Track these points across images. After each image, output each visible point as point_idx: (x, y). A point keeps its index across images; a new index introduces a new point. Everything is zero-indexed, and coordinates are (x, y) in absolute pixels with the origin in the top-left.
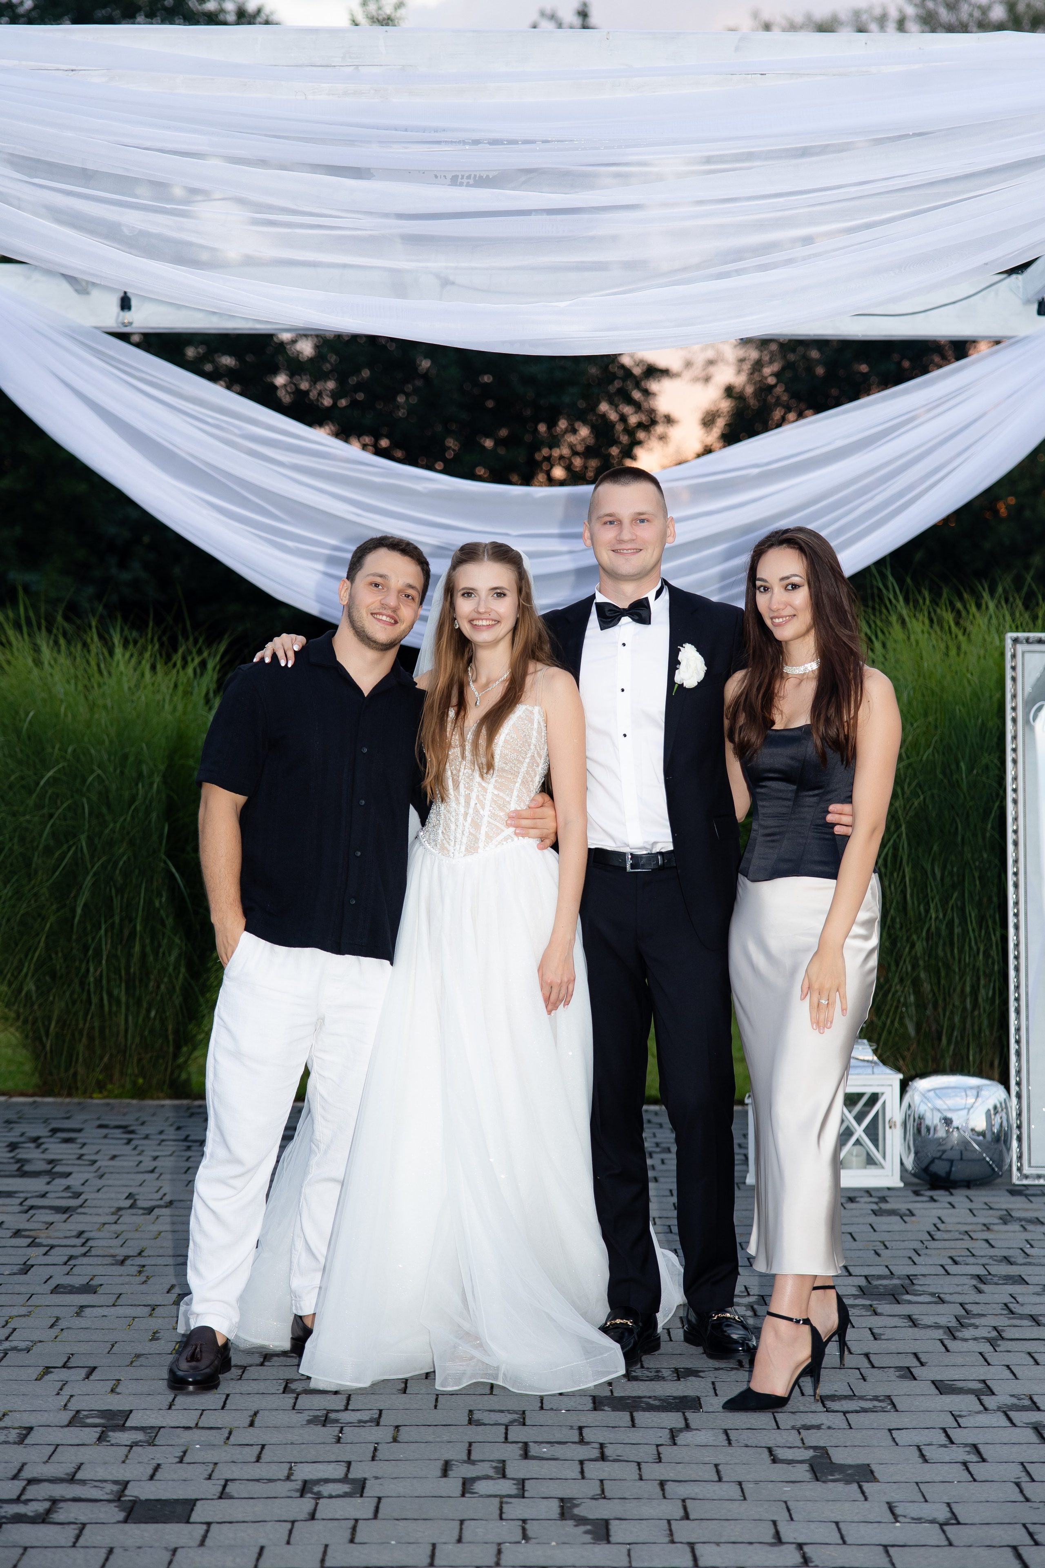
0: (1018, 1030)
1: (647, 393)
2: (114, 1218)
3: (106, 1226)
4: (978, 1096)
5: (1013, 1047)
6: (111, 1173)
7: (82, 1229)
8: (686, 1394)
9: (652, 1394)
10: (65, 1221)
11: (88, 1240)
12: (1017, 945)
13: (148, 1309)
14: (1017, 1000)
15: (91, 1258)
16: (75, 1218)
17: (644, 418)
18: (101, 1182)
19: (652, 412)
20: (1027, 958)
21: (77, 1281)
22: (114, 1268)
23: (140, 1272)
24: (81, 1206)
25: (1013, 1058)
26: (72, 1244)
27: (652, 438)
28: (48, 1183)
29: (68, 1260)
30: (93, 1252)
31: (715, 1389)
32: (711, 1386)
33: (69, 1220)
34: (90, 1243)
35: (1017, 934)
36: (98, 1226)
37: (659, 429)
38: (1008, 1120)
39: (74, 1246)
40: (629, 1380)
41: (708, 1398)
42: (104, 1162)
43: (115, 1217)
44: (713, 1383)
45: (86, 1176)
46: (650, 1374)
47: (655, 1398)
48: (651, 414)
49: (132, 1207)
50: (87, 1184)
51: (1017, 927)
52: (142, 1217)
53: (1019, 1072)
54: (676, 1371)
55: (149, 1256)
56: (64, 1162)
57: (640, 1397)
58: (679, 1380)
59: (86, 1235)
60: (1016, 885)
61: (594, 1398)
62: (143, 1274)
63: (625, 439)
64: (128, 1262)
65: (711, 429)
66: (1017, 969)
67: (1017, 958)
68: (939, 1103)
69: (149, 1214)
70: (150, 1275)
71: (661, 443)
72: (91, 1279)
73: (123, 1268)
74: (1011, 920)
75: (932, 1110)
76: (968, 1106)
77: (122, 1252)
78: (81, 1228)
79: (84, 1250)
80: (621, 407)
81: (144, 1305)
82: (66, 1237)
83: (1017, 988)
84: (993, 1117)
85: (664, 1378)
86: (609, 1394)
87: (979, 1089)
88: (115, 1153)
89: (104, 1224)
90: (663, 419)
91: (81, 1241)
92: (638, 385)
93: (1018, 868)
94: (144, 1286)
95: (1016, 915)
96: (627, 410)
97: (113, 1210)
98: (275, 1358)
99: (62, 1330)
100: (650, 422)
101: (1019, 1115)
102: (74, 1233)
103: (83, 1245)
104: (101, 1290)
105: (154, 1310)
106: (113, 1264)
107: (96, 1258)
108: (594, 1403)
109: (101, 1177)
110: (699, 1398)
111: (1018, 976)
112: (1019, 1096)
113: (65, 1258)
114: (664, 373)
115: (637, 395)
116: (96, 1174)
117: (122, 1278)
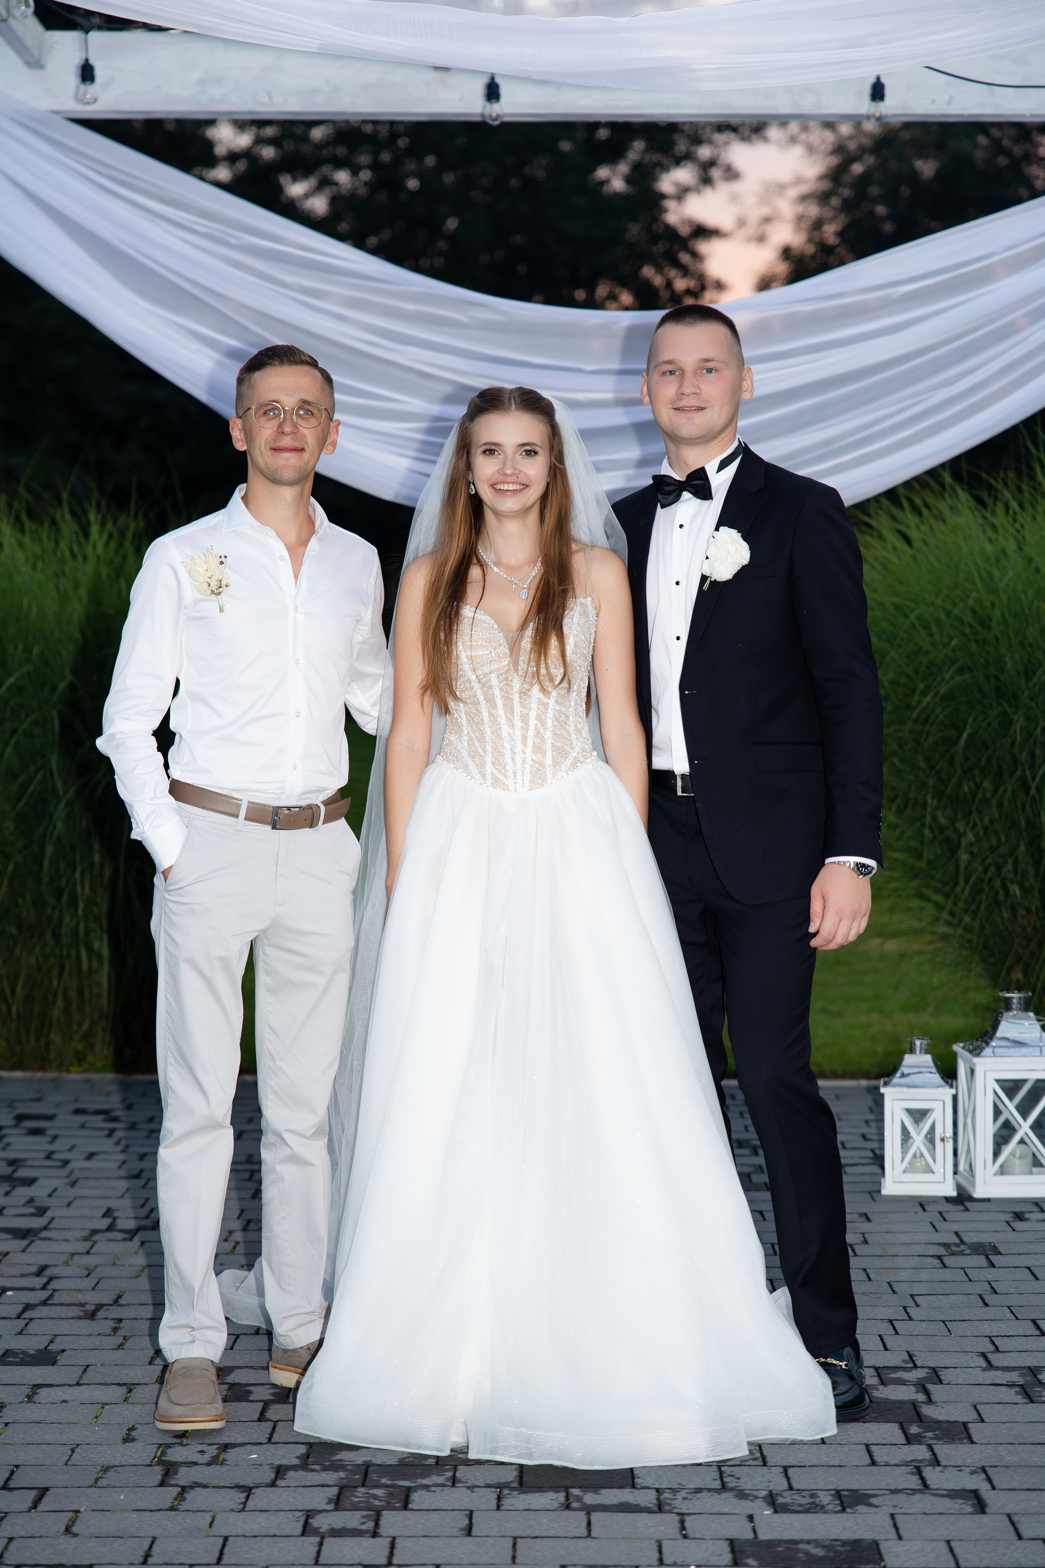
2: (85, 1246)
3: (76, 1257)
6: (86, 1178)
7: (44, 1263)
8: (858, 1537)
9: (811, 1537)
10: (23, 1251)
11: (51, 1279)
13: (124, 1389)
15: (53, 1308)
16: (38, 1245)
18: (72, 1193)
21: (31, 1344)
22: (83, 1321)
23: (115, 1330)
24: (45, 1228)
26: (30, 1286)
28: (7, 1194)
29: (23, 1311)
30: (56, 1299)
31: (895, 1525)
32: (889, 1521)
33: (29, 1249)
34: (53, 1285)
36: (64, 1257)
39: (32, 1289)
40: (776, 1512)
41: (888, 1543)
42: (78, 1163)
43: (88, 1244)
44: (892, 1516)
45: (55, 1183)
46: (804, 1501)
47: (816, 1543)
49: (111, 1228)
50: (55, 1195)
52: (122, 1244)
54: (838, 1494)
55: (128, 1305)
56: (29, 1163)
57: (795, 1542)
58: (844, 1510)
59: (48, 1272)
61: (732, 1543)
62: (119, 1333)
64: (101, 1314)
69: (131, 1239)
70: (128, 1334)
72: (52, 1341)
73: (93, 1323)
77: (92, 1299)
78: (43, 1260)
79: (44, 1295)
81: (119, 1384)
82: (23, 1275)
85: (823, 1507)
86: (751, 1536)
88: (93, 1149)
89: (73, 1254)
91: (43, 1280)
94: (119, 1353)
97: (86, 1233)
98: (291, 1474)
99: (7, 1424)
102: (34, 1269)
103: (44, 1288)
104: (62, 1360)
105: (130, 1391)
106: (80, 1318)
107: (59, 1308)
108: (733, 1551)
109: (73, 1184)
110: (876, 1543)
113: (20, 1308)
116: (67, 1181)
117: (92, 1339)
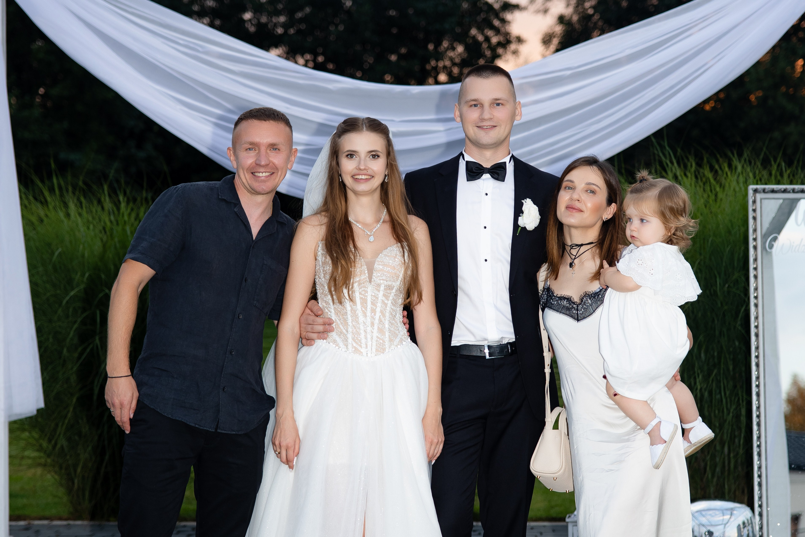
0: (760, 468)
1: (504, 21)
4: (731, 514)
5: (756, 480)
12: (758, 408)
14: (759, 446)
17: (501, 38)
19: (507, 34)
20: (765, 416)
25: (756, 488)
27: (508, 52)
35: (758, 400)
37: (513, 47)
38: (753, 532)
48: (507, 36)
51: (758, 395)
53: (760, 498)
60: (757, 365)
63: (488, 53)
65: (549, 47)
66: (759, 424)
67: (758, 416)
68: (704, 520)
71: (514, 56)
74: (754, 390)
75: (699, 525)
76: (725, 522)
80: (486, 31)
83: (759, 438)
84: (742, 530)
87: (732, 509)
90: (515, 39)
92: (497, 16)
93: (758, 353)
95: (758, 386)
96: (490, 33)
100: (506, 42)
101: (761, 528)
111: (759, 430)
112: (761, 515)
114: (516, 7)
115: (496, 23)
